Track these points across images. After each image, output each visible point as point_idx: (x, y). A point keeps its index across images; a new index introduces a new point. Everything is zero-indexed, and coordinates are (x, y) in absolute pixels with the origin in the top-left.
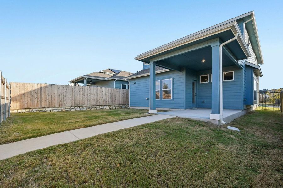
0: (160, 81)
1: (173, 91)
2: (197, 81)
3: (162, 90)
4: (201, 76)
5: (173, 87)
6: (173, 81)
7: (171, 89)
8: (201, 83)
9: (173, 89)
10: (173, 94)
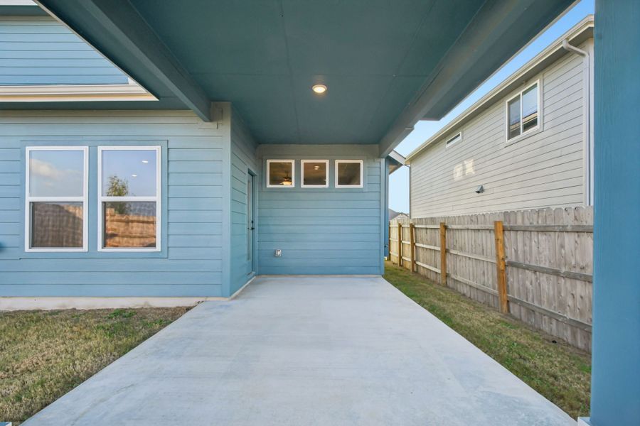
0: (85, 149)
1: (167, 211)
2: (257, 179)
3: (102, 198)
4: (269, 162)
5: (166, 188)
6: (167, 162)
7: (157, 198)
8: (269, 186)
9: (166, 198)
10: (167, 224)
